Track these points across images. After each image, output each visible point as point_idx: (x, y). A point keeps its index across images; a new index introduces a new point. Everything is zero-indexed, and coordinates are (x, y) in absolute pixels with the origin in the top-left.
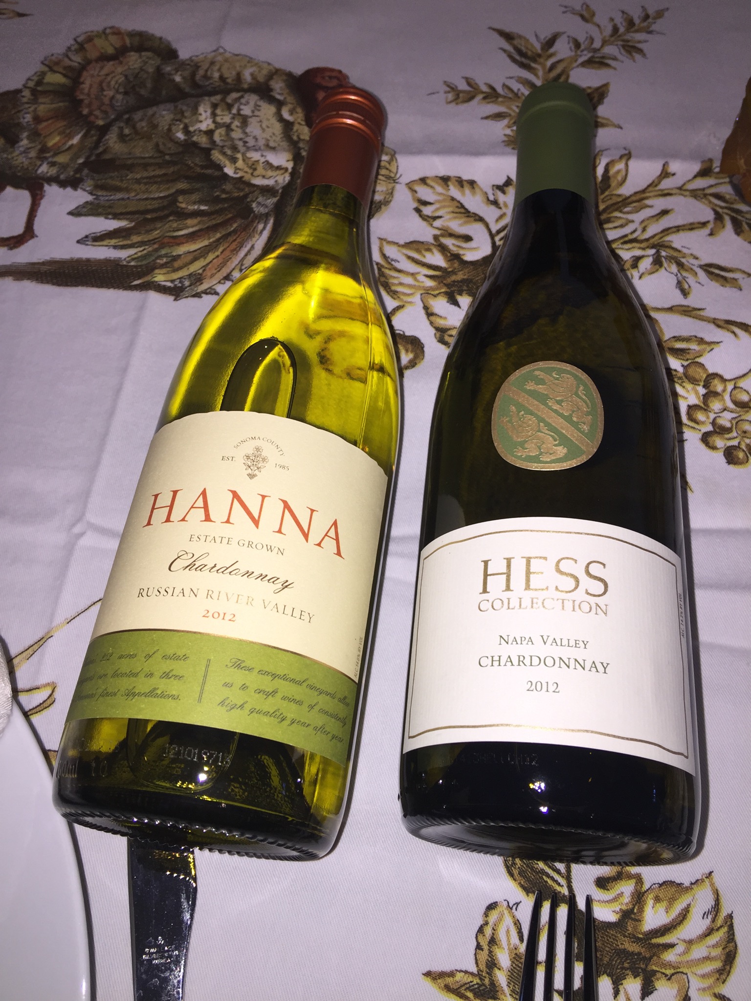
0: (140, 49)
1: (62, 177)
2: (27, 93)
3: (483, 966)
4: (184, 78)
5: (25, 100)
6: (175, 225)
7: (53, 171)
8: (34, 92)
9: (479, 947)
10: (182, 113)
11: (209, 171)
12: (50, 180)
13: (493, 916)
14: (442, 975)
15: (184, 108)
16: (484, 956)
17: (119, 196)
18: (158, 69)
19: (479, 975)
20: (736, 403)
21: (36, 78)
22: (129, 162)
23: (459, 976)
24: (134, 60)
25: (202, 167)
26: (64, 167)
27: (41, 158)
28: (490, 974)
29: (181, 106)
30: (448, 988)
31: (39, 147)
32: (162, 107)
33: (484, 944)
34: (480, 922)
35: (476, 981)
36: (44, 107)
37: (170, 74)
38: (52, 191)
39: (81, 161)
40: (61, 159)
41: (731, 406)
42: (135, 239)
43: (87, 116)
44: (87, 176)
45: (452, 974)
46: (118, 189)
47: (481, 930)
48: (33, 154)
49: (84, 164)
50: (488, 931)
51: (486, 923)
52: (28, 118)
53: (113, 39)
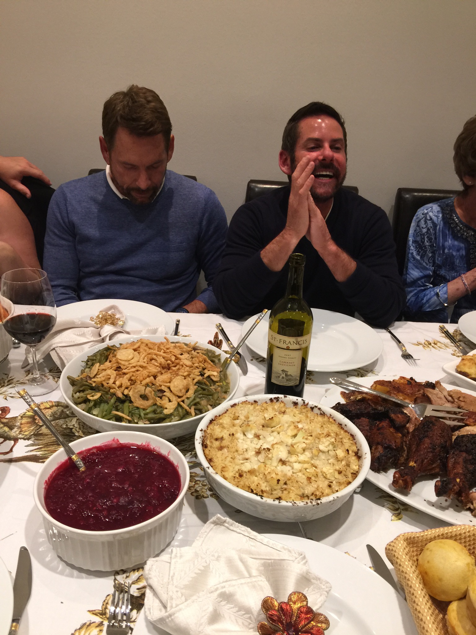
0: (57, 406)
1: (25, 438)
2: (20, 417)
3: (103, 609)
4: (70, 412)
5: (18, 419)
6: (57, 447)
7: (23, 436)
8: (22, 417)
9: (103, 605)
10: (67, 421)
11: (70, 434)
12: (21, 438)
13: (108, 597)
14: (92, 611)
15: (68, 420)
16: (104, 607)
17: (41, 441)
18: (62, 410)
19: (102, 611)
20: (202, 485)
21: (23, 414)
22: (47, 434)
23: (97, 611)
24: (55, 409)
25: (69, 433)
26: (26, 435)
27: (20, 434)
28: (105, 610)
29: (67, 420)
30: (93, 614)
31: (20, 430)
32: (61, 420)
33: (105, 604)
34: (104, 599)
35: (101, 612)
36: (24, 421)
37: (66, 411)
38: (20, 441)
39: (32, 433)
40: (26, 433)
41: (201, 485)
42: (43, 449)
43: (37, 423)
44: (33, 437)
45: (95, 611)
46: (41, 440)
47: (104, 601)
48: (17, 433)
49: (33, 434)
50: (106, 601)
51: (106, 599)
52: (19, 424)
53: (49, 403)
